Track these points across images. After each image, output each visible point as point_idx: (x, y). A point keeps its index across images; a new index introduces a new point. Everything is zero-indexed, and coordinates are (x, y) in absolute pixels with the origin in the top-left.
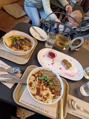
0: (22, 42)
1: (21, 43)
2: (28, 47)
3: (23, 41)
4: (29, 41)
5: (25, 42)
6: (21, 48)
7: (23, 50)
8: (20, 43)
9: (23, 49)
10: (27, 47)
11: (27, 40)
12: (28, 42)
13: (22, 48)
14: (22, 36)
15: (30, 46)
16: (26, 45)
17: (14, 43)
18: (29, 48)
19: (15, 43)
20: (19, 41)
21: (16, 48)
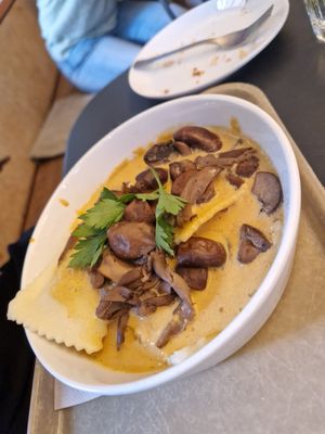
0: (153, 203)
1: (153, 223)
2: (237, 184)
3: (152, 187)
4: (193, 144)
5: (177, 178)
6: (197, 265)
7: (232, 266)
8: (148, 229)
9: (219, 260)
10: (225, 194)
11: (177, 150)
12: (195, 155)
13: (201, 252)
14: (125, 165)
15: (247, 163)
16: (204, 196)
17: (107, 281)
18: (248, 182)
19: (115, 270)
20: (125, 218)
21: (153, 307)
